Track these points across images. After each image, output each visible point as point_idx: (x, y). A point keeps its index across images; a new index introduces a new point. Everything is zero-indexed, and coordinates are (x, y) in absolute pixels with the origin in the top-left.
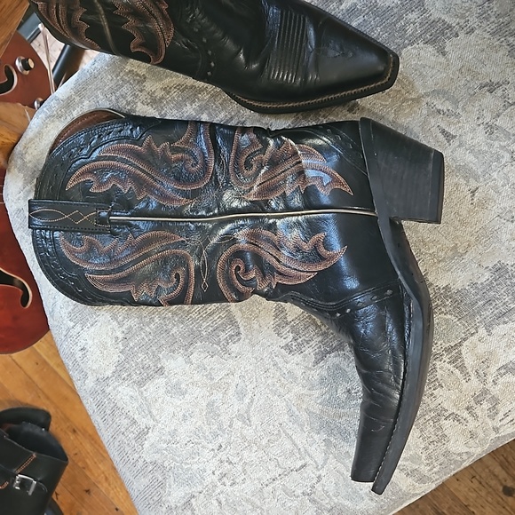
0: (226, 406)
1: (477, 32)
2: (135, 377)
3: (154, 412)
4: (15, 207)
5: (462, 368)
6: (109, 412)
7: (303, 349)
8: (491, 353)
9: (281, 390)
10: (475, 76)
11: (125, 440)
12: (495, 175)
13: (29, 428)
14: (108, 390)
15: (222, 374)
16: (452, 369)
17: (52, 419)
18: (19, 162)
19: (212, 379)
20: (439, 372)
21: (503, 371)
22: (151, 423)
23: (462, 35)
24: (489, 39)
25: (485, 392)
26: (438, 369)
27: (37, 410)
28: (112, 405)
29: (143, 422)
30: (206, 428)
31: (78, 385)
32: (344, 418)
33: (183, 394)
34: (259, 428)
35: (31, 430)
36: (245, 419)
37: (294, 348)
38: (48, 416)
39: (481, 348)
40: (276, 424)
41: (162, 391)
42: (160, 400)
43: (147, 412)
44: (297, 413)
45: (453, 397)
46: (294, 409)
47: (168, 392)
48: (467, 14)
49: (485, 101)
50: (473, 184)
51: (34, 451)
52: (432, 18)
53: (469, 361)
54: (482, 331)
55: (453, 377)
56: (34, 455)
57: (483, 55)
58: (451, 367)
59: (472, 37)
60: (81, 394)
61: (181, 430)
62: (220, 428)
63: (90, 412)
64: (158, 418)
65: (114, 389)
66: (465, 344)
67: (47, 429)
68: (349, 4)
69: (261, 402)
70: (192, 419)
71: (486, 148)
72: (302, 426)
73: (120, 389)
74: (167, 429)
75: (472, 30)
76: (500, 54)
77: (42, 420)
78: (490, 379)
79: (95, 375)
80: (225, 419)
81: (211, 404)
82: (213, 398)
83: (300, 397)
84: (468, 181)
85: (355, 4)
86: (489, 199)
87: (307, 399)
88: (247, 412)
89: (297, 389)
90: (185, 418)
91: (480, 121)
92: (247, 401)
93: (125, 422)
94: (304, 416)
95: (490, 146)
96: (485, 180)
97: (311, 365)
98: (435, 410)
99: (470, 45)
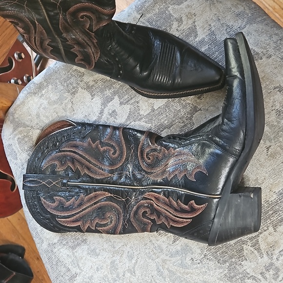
0: (121, 264)
1: (273, 57)
2: (70, 244)
3: (81, 265)
4: (7, 143)
5: (259, 250)
6: (55, 263)
8: (276, 242)
9: (154, 256)
10: (271, 82)
11: (63, 280)
12: (281, 139)
13: (12, 256)
14: (55, 250)
15: (120, 245)
16: (253, 250)
18: (11, 118)
19: (114, 248)
20: (245, 252)
21: (282, 253)
23: (264, 59)
24: (280, 61)
25: (272, 264)
26: (245, 250)
27: (18, 246)
28: (57, 259)
29: (74, 270)
30: (109, 276)
31: (38, 246)
32: (189, 275)
33: (98, 255)
34: (140, 277)
35: (14, 258)
36: (132, 272)
37: (162, 232)
38: (24, 250)
39: (270, 239)
40: (150, 276)
41: (85, 253)
42: (84, 258)
43: (76, 265)
44: (162, 270)
45: (253, 266)
46: (161, 268)
47: (89, 254)
48: (268, 47)
49: (276, 97)
50: (268, 144)
51: (14, 271)
53: (263, 246)
54: (271, 229)
55: (253, 255)
56: (14, 273)
57: (276, 71)
58: (252, 249)
59: (270, 60)
60: (40, 251)
61: (95, 276)
62: (118, 276)
63: (44, 262)
64: (82, 268)
65: (58, 250)
66: (261, 236)
67: (23, 257)
68: (201, 38)
69: (142, 263)
70: (102, 270)
71: (276, 124)
72: (164, 278)
73: (61, 250)
74: (87, 275)
75: (270, 56)
78: (275, 257)
79: (48, 241)
80: (120, 271)
81: (113, 262)
82: (114, 258)
83: (164, 261)
84: (265, 142)
85: (204, 39)
86: (277, 153)
87: (168, 262)
88: (134, 268)
89: (163, 256)
90: (98, 269)
91: (274, 108)
92: (134, 261)
93: (64, 270)
94: (166, 272)
95: (279, 122)
96: (275, 142)
97: (171, 243)
98: (242, 273)
99: (269, 65)
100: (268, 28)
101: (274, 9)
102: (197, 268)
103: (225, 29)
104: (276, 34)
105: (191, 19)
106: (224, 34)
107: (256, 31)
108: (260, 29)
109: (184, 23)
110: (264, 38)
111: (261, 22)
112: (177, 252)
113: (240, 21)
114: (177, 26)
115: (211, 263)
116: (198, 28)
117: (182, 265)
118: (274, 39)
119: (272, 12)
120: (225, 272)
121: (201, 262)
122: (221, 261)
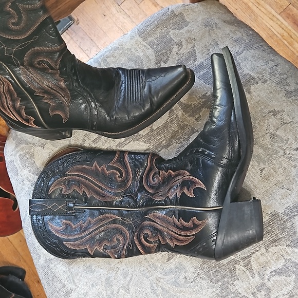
0: (116, 281)
1: (268, 82)
3: (76, 281)
4: (9, 159)
5: (250, 270)
6: (51, 279)
8: (267, 263)
9: (148, 274)
10: (266, 106)
11: (58, 296)
12: (274, 162)
13: (12, 278)
14: (51, 266)
15: (116, 262)
16: (245, 270)
18: (14, 135)
19: (110, 264)
20: (238, 271)
21: (274, 273)
22: (74, 287)
23: (260, 83)
24: (275, 86)
25: (263, 285)
26: (237, 270)
28: (53, 275)
29: (70, 286)
30: (104, 292)
31: (35, 261)
32: (182, 293)
33: (93, 272)
34: (134, 295)
35: (13, 280)
36: (127, 290)
38: (24, 272)
39: (262, 259)
40: (144, 293)
41: (81, 269)
42: (80, 274)
43: (72, 281)
45: (245, 286)
46: (154, 285)
47: (84, 270)
48: (263, 72)
49: (271, 120)
50: (262, 166)
52: (244, 73)
53: (255, 266)
54: (263, 250)
55: (245, 275)
56: (13, 295)
57: (271, 96)
58: (244, 269)
59: (266, 85)
60: (37, 267)
61: (90, 293)
62: (112, 293)
63: (41, 278)
64: (77, 284)
65: (55, 266)
66: (253, 256)
67: (23, 280)
68: (199, 62)
69: (136, 280)
70: (97, 287)
71: (270, 146)
72: (158, 296)
73: (58, 266)
74: (82, 292)
75: (266, 81)
76: (281, 95)
77: (21, 274)
78: (266, 278)
79: (45, 257)
80: (115, 288)
81: (107, 279)
82: (109, 275)
83: (158, 279)
84: (259, 164)
85: (203, 63)
86: (271, 175)
87: (162, 280)
88: (128, 285)
89: (157, 275)
90: (93, 286)
91: (268, 131)
92: (128, 279)
93: (59, 285)
94: (159, 290)
95: (272, 145)
96: (269, 164)
97: (166, 261)
98: (234, 293)
99: (264, 89)
100: (265, 54)
101: (283, 36)
102: (190, 286)
104: (272, 60)
105: (190, 43)
107: (253, 56)
108: (257, 55)
109: (184, 47)
110: (260, 63)
111: (258, 48)
112: (171, 271)
113: (237, 47)
114: (177, 49)
115: (204, 282)
116: (197, 52)
117: (176, 283)
118: (269, 65)
119: (280, 39)
120: (218, 291)
121: (194, 281)
122: (213, 281)
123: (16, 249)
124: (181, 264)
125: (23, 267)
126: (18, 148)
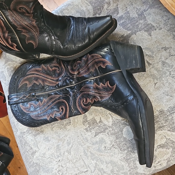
0: (63, 147)
1: (163, 29)
2: (33, 133)
3: (39, 146)
4: (1, 71)
6: (23, 144)
7: (91, 131)
9: (82, 144)
10: (160, 44)
11: (28, 154)
12: (164, 79)
14: (24, 136)
15: (63, 136)
17: (11, 141)
19: (59, 137)
21: (159, 147)
22: (37, 149)
23: (157, 30)
24: (166, 32)
27: (6, 138)
28: (25, 142)
29: (35, 149)
30: (55, 153)
31: (14, 133)
32: (103, 156)
33: (49, 141)
34: (73, 156)
36: (69, 152)
37: (88, 130)
38: (9, 140)
40: (79, 155)
41: (42, 139)
42: (41, 142)
43: (36, 146)
44: (87, 152)
46: (86, 151)
47: (44, 140)
48: (160, 23)
49: (163, 53)
50: (156, 81)
51: (2, 152)
52: (148, 23)
56: (2, 154)
57: (164, 38)
59: (161, 31)
60: (16, 136)
61: (47, 153)
62: (60, 154)
63: (18, 143)
64: (40, 148)
65: (26, 136)
67: (8, 145)
68: (120, 15)
69: (75, 147)
70: (51, 150)
71: (161, 69)
72: (88, 157)
73: (28, 136)
74: (42, 152)
75: (161, 29)
76: (170, 38)
77: (7, 141)
79: (20, 130)
80: (62, 151)
81: (58, 146)
82: (59, 143)
83: (88, 147)
84: (154, 80)
85: (122, 15)
86: (161, 87)
87: (91, 148)
88: (70, 150)
89: (88, 144)
90: (49, 149)
91: (161, 60)
92: (70, 146)
93: (29, 148)
94: (89, 154)
95: (163, 69)
96: (160, 80)
97: (93, 136)
98: (134, 158)
99: (160, 34)
100: (162, 12)
101: (172, 5)
102: (108, 152)
103: (135, 10)
104: (166, 16)
105: (115, 3)
106: (134, 13)
107: (154, 13)
108: (157, 12)
109: (112, 5)
110: (158, 17)
111: (157, 8)
112: (97, 142)
113: (145, 6)
114: (107, 7)
115: (116, 150)
116: (119, 9)
117: (99, 150)
118: (164, 18)
119: (170, 7)
120: (124, 156)
121: (110, 149)
122: (122, 150)
123: (5, 127)
124: (102, 139)
125: (9, 138)
126: (7, 64)
